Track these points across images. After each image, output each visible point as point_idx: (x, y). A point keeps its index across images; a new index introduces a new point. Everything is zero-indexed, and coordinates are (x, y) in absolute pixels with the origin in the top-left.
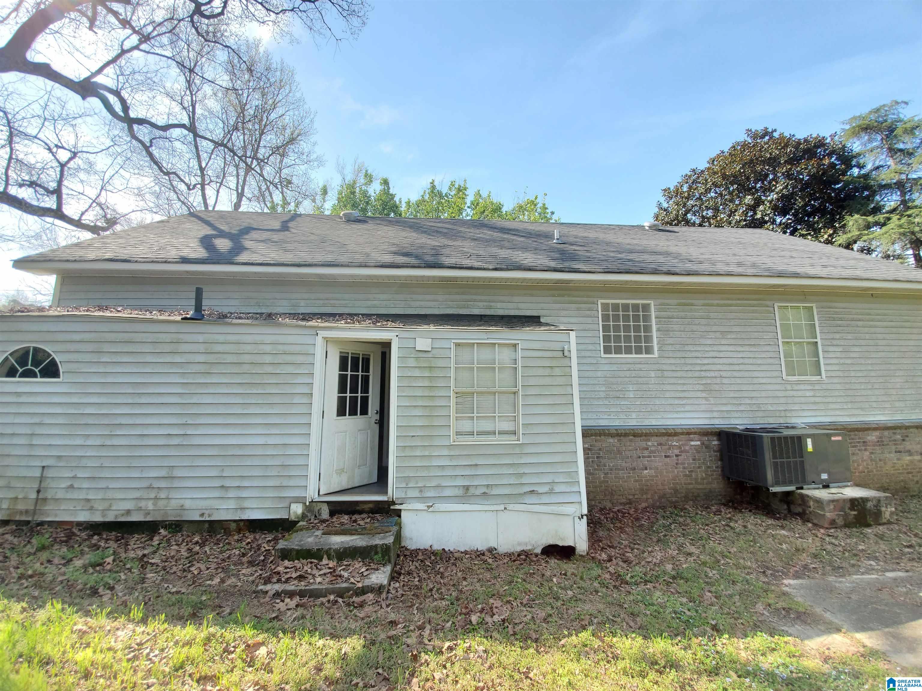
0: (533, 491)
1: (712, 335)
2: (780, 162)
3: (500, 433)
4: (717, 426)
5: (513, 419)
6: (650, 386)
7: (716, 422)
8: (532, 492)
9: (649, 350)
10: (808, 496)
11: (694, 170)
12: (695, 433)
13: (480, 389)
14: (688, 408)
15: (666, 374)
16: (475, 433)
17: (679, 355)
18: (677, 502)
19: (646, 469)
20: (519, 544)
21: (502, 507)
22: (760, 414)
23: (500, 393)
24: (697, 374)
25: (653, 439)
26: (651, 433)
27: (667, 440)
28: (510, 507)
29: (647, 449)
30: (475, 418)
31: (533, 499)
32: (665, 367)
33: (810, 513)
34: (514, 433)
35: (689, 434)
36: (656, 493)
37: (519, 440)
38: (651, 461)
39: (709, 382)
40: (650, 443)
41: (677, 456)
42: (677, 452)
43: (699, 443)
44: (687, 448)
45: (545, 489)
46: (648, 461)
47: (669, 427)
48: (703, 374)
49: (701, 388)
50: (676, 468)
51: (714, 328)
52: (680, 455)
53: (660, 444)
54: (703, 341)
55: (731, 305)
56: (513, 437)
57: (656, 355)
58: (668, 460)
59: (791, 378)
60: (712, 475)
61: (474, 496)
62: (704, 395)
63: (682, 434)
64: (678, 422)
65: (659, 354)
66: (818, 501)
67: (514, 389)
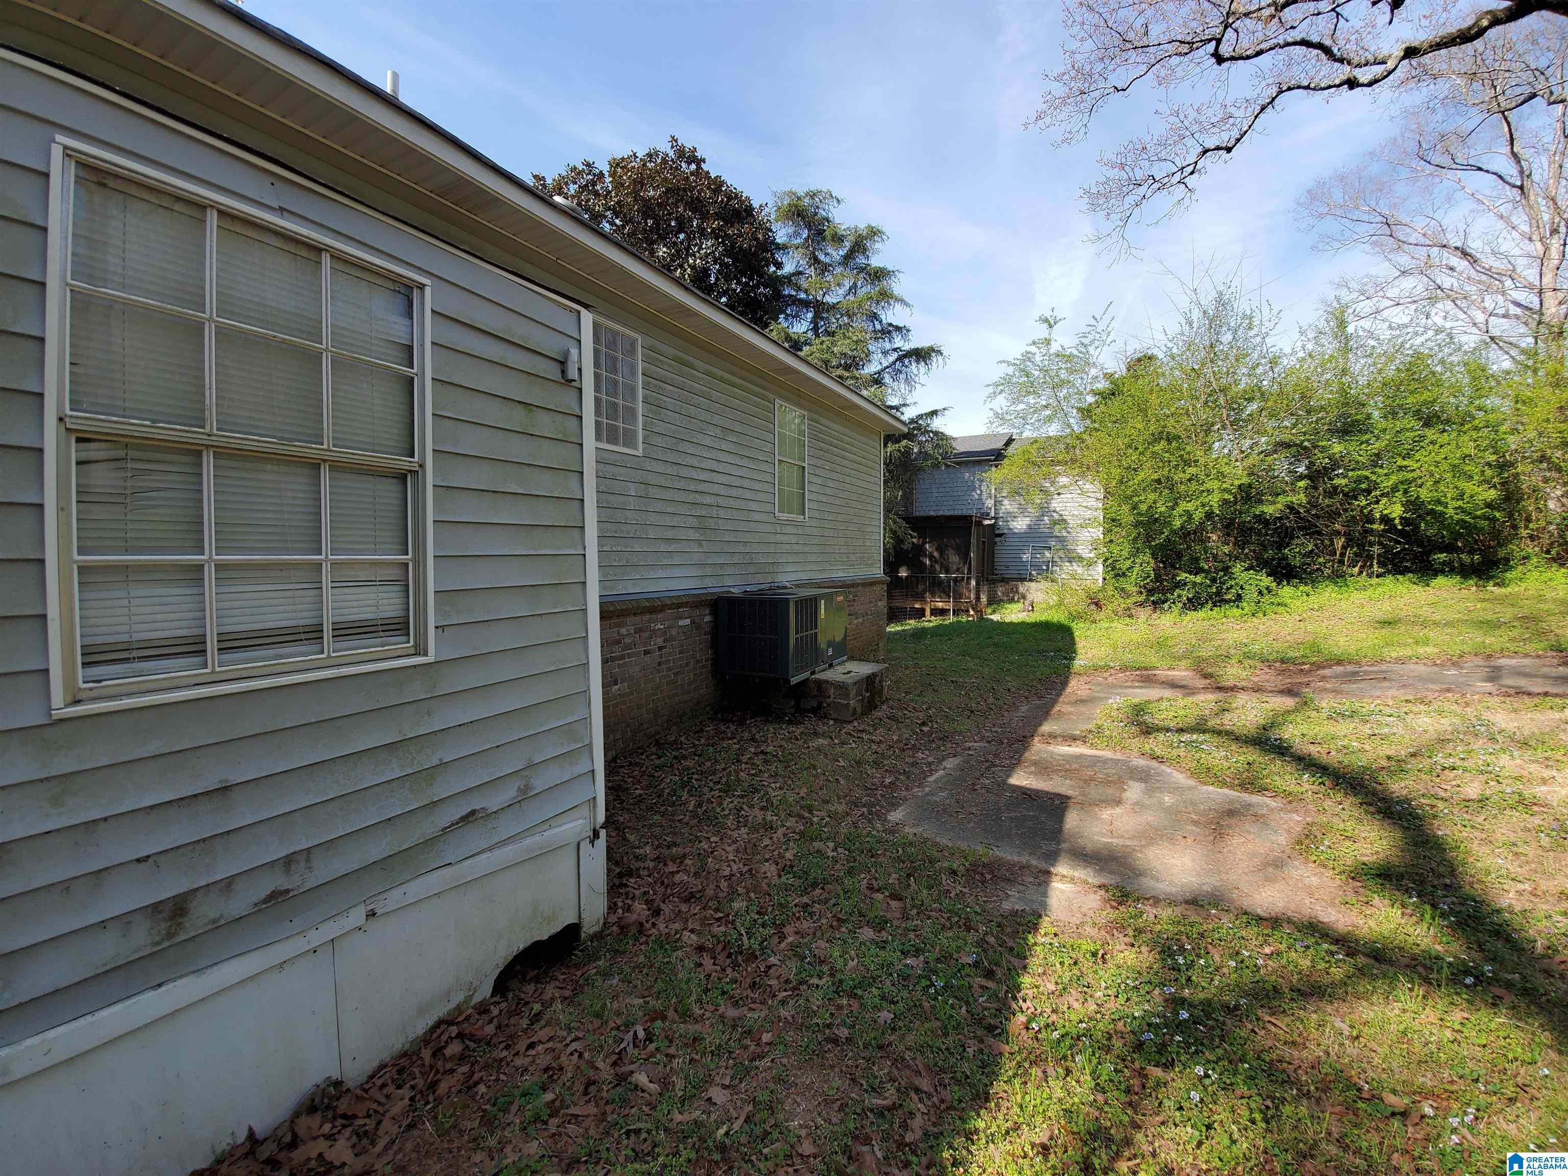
0: (473, 813)
1: (712, 431)
2: (708, 211)
3: (343, 631)
4: (710, 591)
5: (395, 573)
6: (628, 513)
7: (709, 582)
8: (469, 817)
9: (630, 440)
10: (827, 682)
11: (588, 165)
12: (686, 604)
13: (236, 438)
14: (677, 560)
15: (653, 492)
16: (212, 644)
17: (670, 457)
18: (657, 733)
19: (616, 684)
20: (422, 1010)
21: (357, 916)
22: (752, 569)
23: (337, 467)
24: (691, 498)
25: (630, 620)
26: (627, 610)
27: (649, 621)
28: (395, 898)
29: (618, 642)
30: (210, 574)
31: (475, 838)
32: (651, 479)
33: (829, 705)
34: (400, 627)
35: (679, 606)
36: (628, 725)
37: (420, 650)
38: (625, 664)
39: (704, 513)
40: (624, 631)
41: (660, 648)
42: (660, 641)
43: (688, 621)
44: (674, 632)
45: (509, 793)
46: (619, 666)
47: (651, 596)
48: (699, 498)
49: (693, 522)
50: (659, 671)
51: (716, 419)
52: (665, 647)
53: (639, 631)
54: (700, 438)
55: (733, 385)
56: (397, 644)
57: (640, 452)
58: (647, 658)
59: (785, 516)
60: (701, 674)
61: (217, 927)
62: (697, 536)
63: (670, 607)
64: (663, 586)
65: (644, 449)
66: (841, 687)
67: (404, 463)
